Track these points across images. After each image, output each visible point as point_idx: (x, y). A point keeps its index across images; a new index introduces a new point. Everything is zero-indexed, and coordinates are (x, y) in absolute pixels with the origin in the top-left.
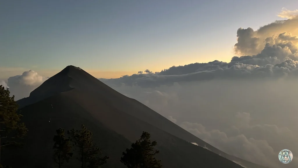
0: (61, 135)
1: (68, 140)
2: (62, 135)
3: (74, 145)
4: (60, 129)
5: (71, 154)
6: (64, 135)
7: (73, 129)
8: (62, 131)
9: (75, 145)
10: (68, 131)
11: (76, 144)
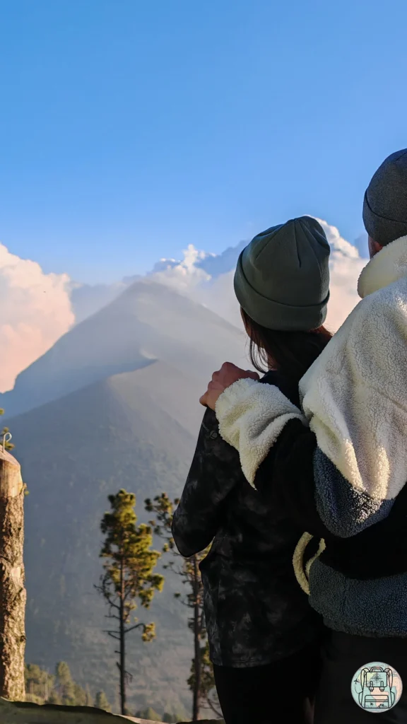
0: (123, 515)
1: (148, 530)
2: (129, 515)
3: (165, 550)
4: (122, 492)
5: (156, 581)
6: (134, 516)
7: (163, 496)
8: (128, 500)
9: (168, 550)
10: (148, 502)
11: (171, 547)
